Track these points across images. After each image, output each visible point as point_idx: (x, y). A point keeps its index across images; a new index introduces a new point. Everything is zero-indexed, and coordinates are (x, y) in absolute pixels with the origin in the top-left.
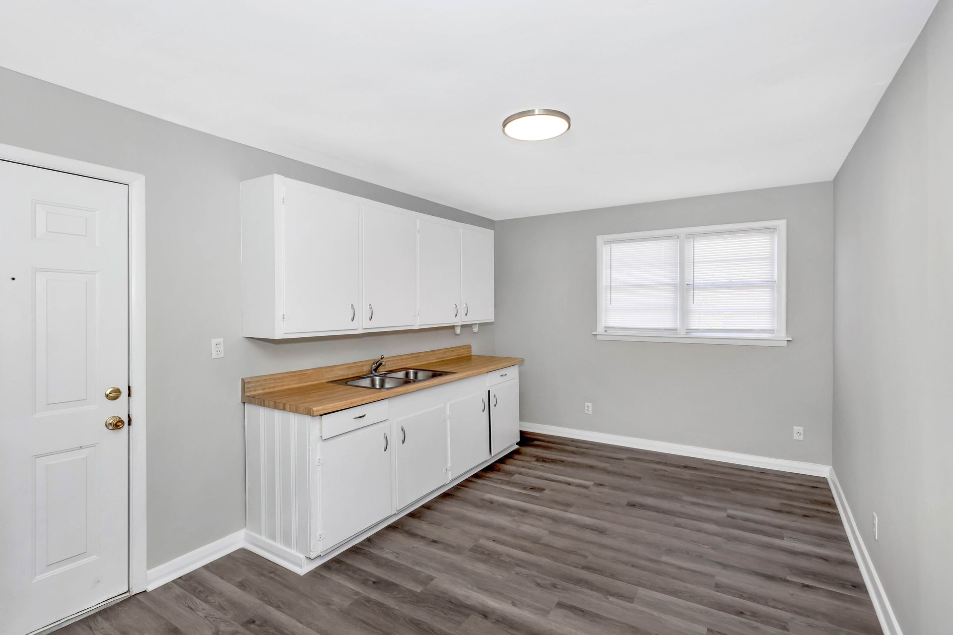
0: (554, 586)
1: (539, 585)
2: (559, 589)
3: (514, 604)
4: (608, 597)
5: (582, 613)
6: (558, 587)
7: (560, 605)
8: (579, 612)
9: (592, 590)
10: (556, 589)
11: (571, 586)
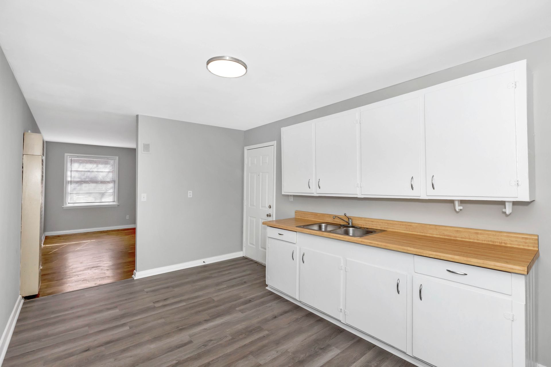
0: (205, 345)
1: (211, 340)
2: (201, 346)
3: (205, 329)
4: (177, 361)
5: (178, 346)
6: (202, 346)
7: (190, 342)
8: (180, 346)
9: (188, 358)
10: (203, 345)
11: (199, 351)
